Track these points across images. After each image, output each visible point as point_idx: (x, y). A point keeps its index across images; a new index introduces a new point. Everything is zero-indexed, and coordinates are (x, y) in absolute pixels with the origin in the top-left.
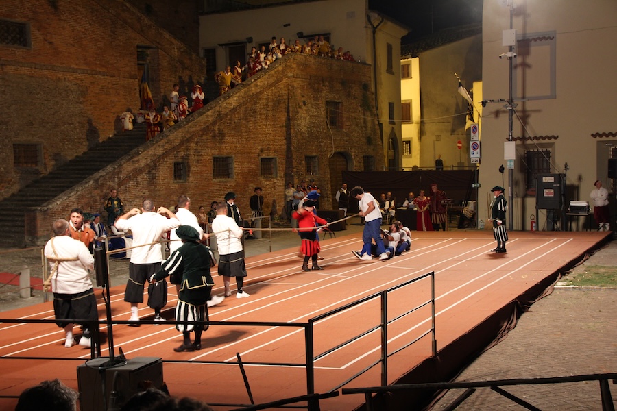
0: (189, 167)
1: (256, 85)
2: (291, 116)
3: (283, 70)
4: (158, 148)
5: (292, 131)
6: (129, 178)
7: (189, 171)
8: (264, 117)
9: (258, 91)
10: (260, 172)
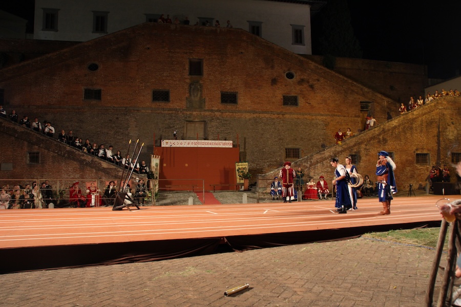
0: (360, 157)
1: (413, 114)
2: (440, 130)
3: (435, 106)
4: (338, 147)
5: (441, 139)
6: (317, 162)
7: (360, 159)
8: (418, 131)
9: (415, 117)
10: (415, 161)
